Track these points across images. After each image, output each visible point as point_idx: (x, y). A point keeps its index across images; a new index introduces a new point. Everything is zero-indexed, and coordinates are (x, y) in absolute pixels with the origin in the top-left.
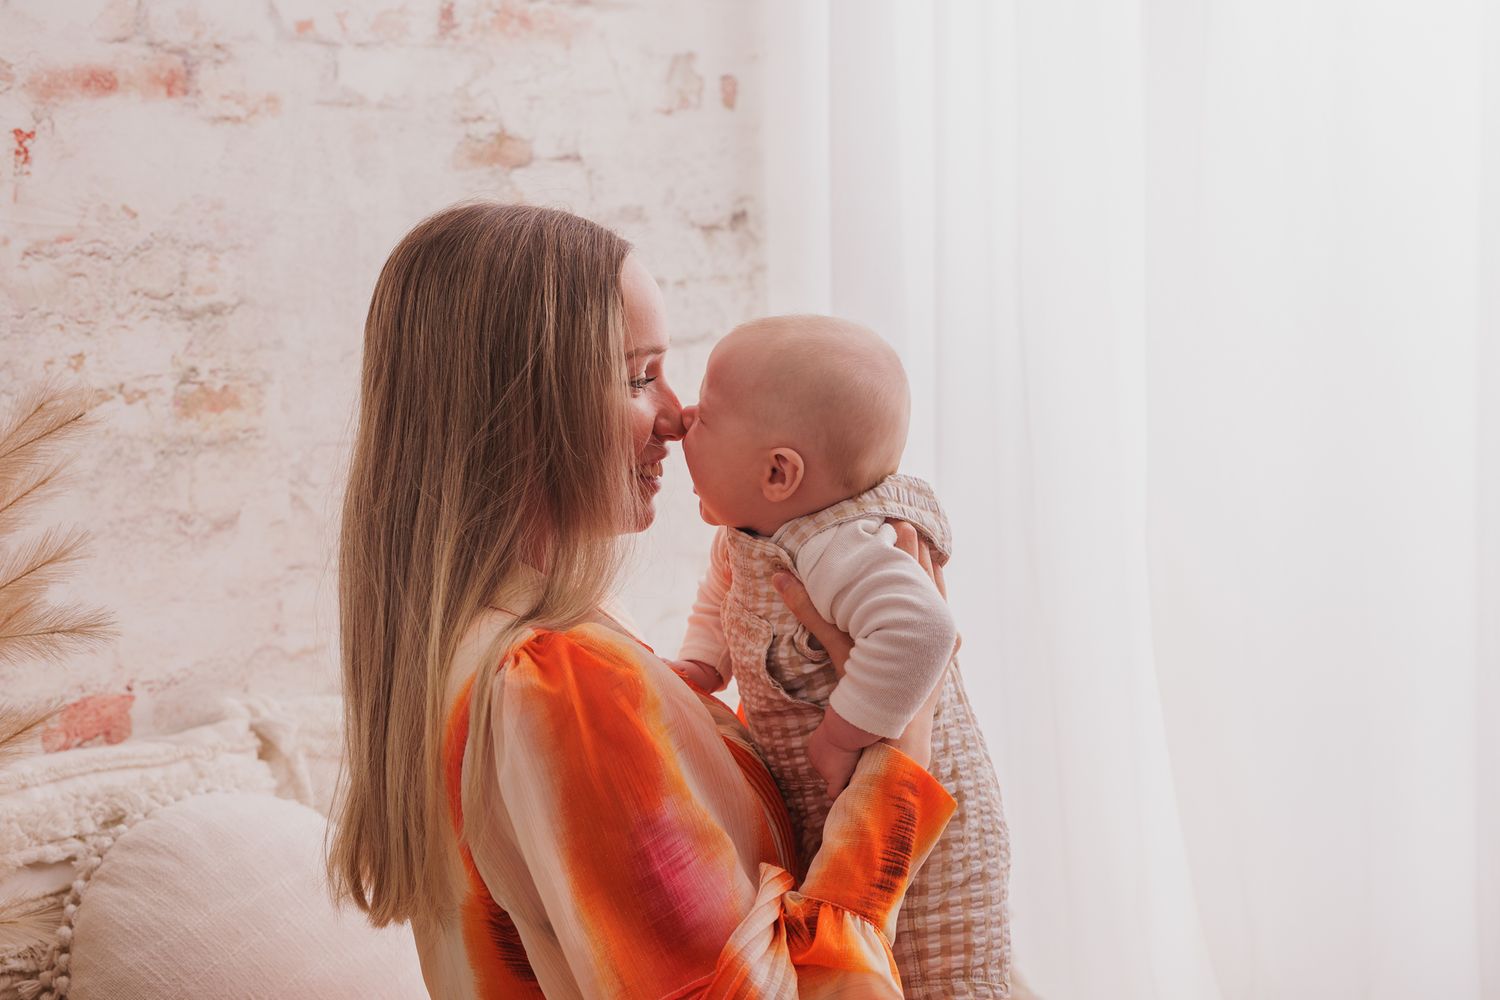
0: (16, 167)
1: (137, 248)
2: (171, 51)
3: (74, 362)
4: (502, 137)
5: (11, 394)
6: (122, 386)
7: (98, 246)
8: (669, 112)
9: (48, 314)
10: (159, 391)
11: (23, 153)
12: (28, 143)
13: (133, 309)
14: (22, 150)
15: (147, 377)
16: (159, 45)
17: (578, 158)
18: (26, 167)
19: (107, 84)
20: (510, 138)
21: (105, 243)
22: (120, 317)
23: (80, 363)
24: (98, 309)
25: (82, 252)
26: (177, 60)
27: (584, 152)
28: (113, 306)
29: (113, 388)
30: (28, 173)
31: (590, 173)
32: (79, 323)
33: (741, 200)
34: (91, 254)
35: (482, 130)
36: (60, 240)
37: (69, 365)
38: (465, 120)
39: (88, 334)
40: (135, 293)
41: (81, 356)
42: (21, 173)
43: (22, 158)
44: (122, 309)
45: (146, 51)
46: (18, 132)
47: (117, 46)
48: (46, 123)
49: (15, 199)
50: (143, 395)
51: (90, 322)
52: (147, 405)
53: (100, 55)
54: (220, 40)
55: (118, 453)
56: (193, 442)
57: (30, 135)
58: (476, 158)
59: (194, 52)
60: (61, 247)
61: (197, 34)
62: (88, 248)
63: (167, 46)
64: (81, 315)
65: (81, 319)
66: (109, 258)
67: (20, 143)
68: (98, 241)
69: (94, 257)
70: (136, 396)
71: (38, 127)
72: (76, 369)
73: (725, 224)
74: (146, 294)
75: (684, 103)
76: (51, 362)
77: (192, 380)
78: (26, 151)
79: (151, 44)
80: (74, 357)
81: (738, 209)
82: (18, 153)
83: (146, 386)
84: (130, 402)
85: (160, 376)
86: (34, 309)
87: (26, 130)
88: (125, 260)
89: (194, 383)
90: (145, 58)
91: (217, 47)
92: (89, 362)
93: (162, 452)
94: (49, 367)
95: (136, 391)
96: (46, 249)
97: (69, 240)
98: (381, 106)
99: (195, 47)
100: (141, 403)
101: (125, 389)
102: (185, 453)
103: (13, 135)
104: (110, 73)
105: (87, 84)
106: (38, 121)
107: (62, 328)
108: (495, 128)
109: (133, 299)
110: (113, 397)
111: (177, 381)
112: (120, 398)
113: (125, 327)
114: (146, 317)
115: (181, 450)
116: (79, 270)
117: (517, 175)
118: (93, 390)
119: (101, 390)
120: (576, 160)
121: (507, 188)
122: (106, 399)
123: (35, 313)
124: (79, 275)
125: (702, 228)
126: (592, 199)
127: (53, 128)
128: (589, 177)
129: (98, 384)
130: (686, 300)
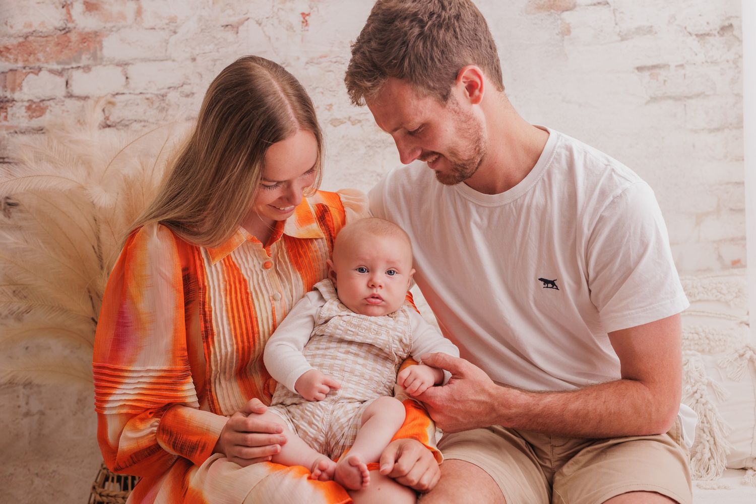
0: (302, 28)
3: (328, 108)
6: (350, 117)
7: (339, 59)
9: (317, 88)
10: (367, 120)
11: (305, 22)
12: (307, 18)
14: (305, 21)
15: (362, 114)
17: (607, 3)
18: (306, 28)
21: (342, 58)
23: (331, 108)
24: (339, 85)
25: (331, 61)
29: (345, 118)
30: (307, 30)
32: (330, 91)
33: (728, 18)
34: (336, 62)
36: (321, 57)
37: (326, 109)
39: (334, 96)
41: (331, 105)
42: (304, 30)
43: (305, 24)
46: (303, 14)
48: (315, 9)
49: (302, 41)
50: (360, 121)
51: (335, 91)
52: (362, 126)
55: (348, 146)
56: (383, 143)
57: (308, 15)
58: (539, 8)
60: (321, 60)
62: (334, 60)
65: (330, 89)
66: (344, 64)
67: (304, 18)
68: (338, 57)
69: (337, 63)
70: (356, 122)
71: (312, 11)
72: (329, 110)
73: (715, 32)
78: (306, 21)
80: (328, 105)
81: (726, 23)
82: (303, 22)
83: (361, 117)
84: (353, 124)
86: (310, 86)
87: (306, 13)
92: (335, 107)
93: (369, 146)
95: (356, 120)
96: (316, 61)
97: (325, 57)
100: (359, 125)
101: (351, 119)
102: (380, 147)
103: (301, 15)
106: (312, 9)
107: (322, 93)
110: (345, 122)
112: (349, 123)
115: (378, 146)
116: (330, 69)
117: (566, 15)
118: (337, 119)
119: (340, 119)
120: (605, 5)
121: (559, 22)
122: (342, 123)
123: (311, 87)
124: (330, 71)
125: (697, 35)
126: (616, 24)
127: (318, 11)
128: (614, 13)
129: (338, 117)
130: (685, 75)
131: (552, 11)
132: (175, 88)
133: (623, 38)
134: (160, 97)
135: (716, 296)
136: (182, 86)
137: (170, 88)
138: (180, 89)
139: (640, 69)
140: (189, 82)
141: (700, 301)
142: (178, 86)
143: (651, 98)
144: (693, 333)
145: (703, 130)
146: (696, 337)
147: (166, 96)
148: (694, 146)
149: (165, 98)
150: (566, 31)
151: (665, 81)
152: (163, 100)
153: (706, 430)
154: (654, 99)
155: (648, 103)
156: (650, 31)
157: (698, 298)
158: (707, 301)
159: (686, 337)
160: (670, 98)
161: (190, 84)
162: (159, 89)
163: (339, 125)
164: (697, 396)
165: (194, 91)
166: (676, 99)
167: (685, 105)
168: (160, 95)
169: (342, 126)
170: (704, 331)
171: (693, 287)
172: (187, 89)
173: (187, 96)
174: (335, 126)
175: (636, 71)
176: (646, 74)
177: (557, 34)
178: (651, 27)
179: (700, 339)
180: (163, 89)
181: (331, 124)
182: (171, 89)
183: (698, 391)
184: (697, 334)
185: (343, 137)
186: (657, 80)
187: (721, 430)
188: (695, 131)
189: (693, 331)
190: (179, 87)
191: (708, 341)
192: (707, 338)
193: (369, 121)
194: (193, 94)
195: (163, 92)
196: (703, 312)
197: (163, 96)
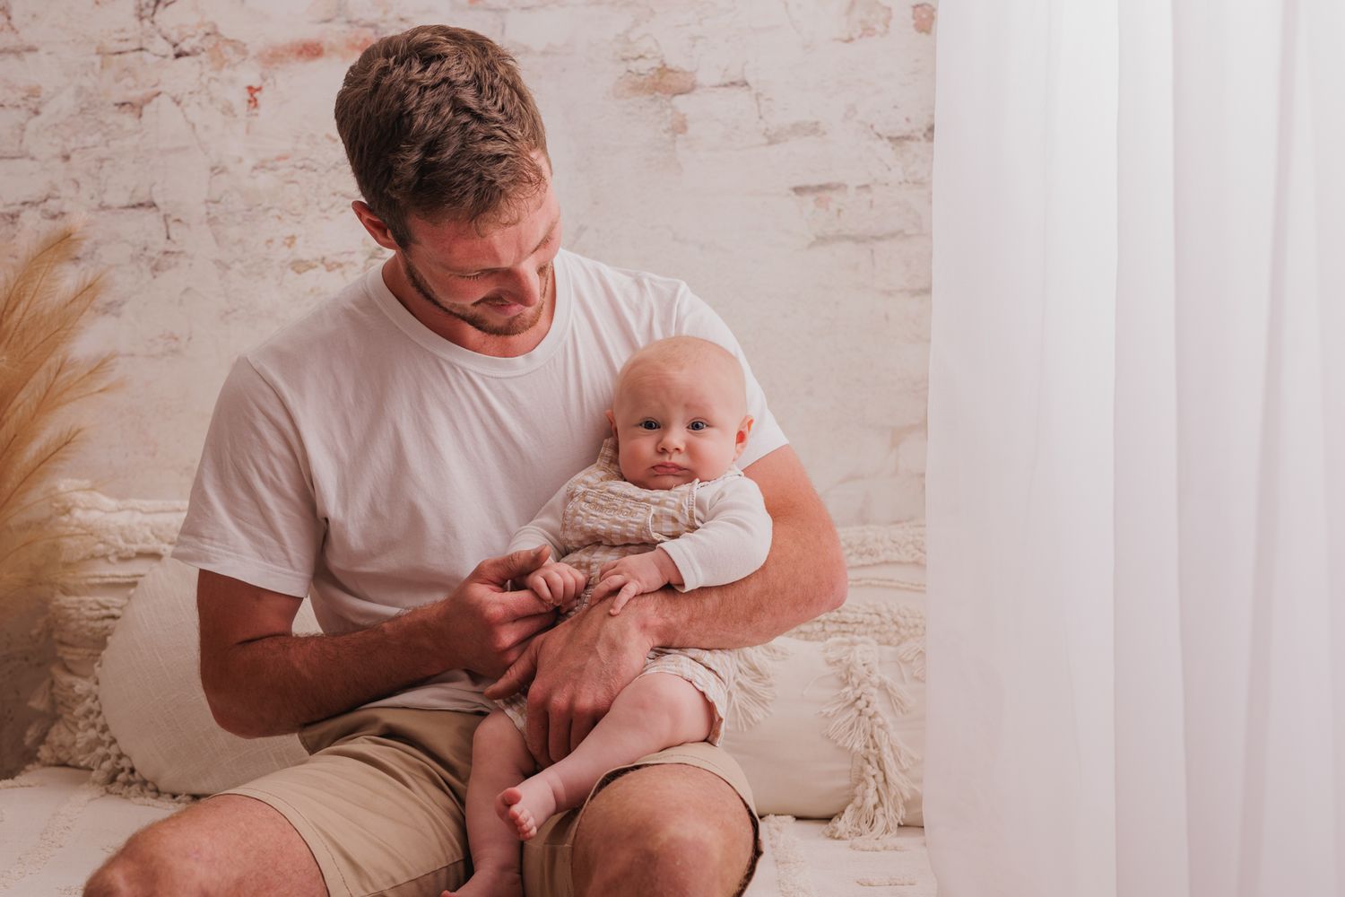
0: (248, 110)
1: (337, 163)
2: (366, 26)
3: (288, 241)
4: (664, 70)
5: (241, 261)
6: (324, 259)
7: (307, 162)
8: (850, 40)
9: (269, 209)
10: (353, 263)
11: (253, 102)
12: (257, 95)
13: (333, 206)
14: (252, 99)
15: (344, 253)
16: (356, 22)
17: (746, 84)
18: (255, 111)
19: (315, 52)
20: (672, 71)
21: (312, 160)
22: (324, 211)
23: (293, 242)
24: (306, 204)
25: (295, 166)
26: (370, 31)
27: (750, 80)
28: (318, 203)
29: (317, 260)
30: (257, 115)
31: (758, 96)
32: (292, 215)
34: (302, 168)
35: (643, 66)
36: (279, 159)
37: (284, 243)
38: (625, 60)
39: (299, 222)
40: (335, 194)
41: (293, 238)
42: (252, 115)
43: (253, 104)
44: (324, 206)
45: (345, 27)
46: (250, 88)
47: (324, 26)
48: (270, 81)
49: (248, 131)
50: (340, 265)
51: (298, 215)
52: (343, 273)
53: (310, 33)
54: (404, 16)
57: (259, 89)
58: (637, 88)
59: (383, 25)
60: (280, 163)
61: (385, 12)
62: (300, 164)
63: (362, 23)
64: (294, 209)
65: (293, 212)
66: (315, 170)
67: (252, 95)
68: (307, 159)
69: (304, 170)
70: (334, 266)
71: (265, 83)
72: (289, 246)
73: (920, 135)
74: (344, 195)
75: (868, 31)
76: (270, 241)
77: (379, 256)
78: (255, 100)
79: (349, 22)
80: (288, 238)
82: (250, 102)
83: (343, 259)
84: (329, 269)
85: (353, 253)
86: (260, 205)
87: (256, 85)
88: (327, 171)
89: (380, 258)
90: (344, 32)
91: (402, 20)
92: (299, 241)
94: (270, 244)
95: (333, 263)
96: (269, 165)
97: (285, 158)
98: (544, 53)
99: (384, 21)
100: (338, 271)
101: (326, 261)
103: (246, 90)
104: (318, 44)
105: (300, 53)
106: (265, 80)
107: (279, 218)
108: (656, 64)
109: (333, 199)
110: (316, 267)
111: (367, 257)
112: (322, 269)
113: (327, 218)
114: (343, 211)
116: (293, 178)
117: (679, 101)
118: (301, 261)
119: (308, 261)
120: (742, 86)
121: (669, 111)
122: (311, 267)
123: (260, 208)
124: (293, 182)
125: (890, 139)
126: (761, 117)
127: (275, 83)
128: (757, 99)
129: (305, 257)
130: (871, 202)
131: (657, 94)
132: (33, 204)
133: (772, 141)
134: (8, 218)
135: (913, 555)
136: (45, 201)
137: (24, 203)
138: (41, 206)
139: (799, 190)
140: (57, 194)
141: (886, 562)
142: (39, 200)
143: (818, 238)
144: (870, 614)
145: (901, 291)
146: (876, 619)
147: (18, 216)
148: (887, 317)
149: (15, 220)
150: (680, 127)
151: (839, 211)
152: (12, 223)
153: (872, 759)
154: (822, 240)
155: (812, 245)
156: (814, 129)
157: (882, 558)
158: (899, 563)
159: (860, 620)
160: (848, 238)
161: (58, 198)
162: (6, 206)
163: (305, 271)
164: (861, 704)
165: (66, 208)
166: (857, 240)
167: (872, 251)
168: (8, 214)
169: (312, 272)
170: (889, 611)
171: (876, 540)
172: (53, 205)
173: (54, 217)
174: (299, 272)
175: (793, 193)
176: (809, 199)
177: (665, 132)
178: (817, 123)
179: (883, 623)
180: (13, 204)
181: (293, 269)
182: (27, 206)
183: (863, 697)
184: (879, 615)
185: (312, 290)
186: (827, 209)
187: (897, 760)
188: (889, 294)
189: (871, 611)
190: (40, 202)
191: (894, 628)
192: (896, 623)
193: (356, 265)
194: (63, 214)
195: (12, 209)
196: (891, 581)
197: (12, 216)
